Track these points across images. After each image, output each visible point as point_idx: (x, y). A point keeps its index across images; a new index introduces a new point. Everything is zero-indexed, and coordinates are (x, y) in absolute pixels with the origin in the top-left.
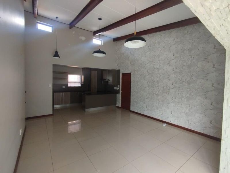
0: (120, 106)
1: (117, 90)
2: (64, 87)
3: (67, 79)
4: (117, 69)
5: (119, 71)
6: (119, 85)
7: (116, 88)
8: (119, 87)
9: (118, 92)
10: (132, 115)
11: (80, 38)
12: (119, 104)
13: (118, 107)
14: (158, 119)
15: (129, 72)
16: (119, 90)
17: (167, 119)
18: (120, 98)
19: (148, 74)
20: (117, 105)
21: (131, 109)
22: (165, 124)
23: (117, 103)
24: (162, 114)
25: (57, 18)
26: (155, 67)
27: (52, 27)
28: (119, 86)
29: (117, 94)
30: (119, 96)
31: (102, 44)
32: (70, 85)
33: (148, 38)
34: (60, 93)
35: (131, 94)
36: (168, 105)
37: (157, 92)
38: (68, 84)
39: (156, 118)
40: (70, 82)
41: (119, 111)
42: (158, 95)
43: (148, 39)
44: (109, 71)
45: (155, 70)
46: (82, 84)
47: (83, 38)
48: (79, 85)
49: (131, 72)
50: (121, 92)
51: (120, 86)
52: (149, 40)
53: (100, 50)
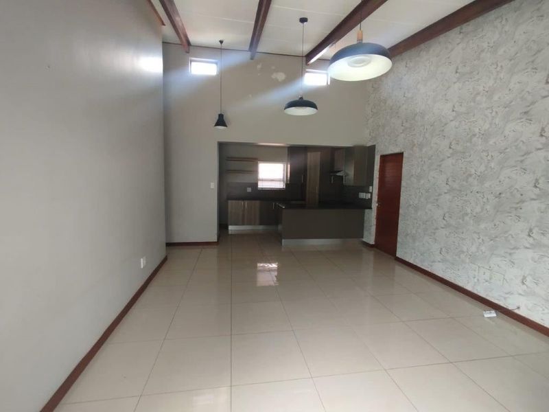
0: (372, 242)
1: (365, 199)
2: (249, 190)
3: (255, 172)
4: (368, 145)
5: (372, 149)
6: (371, 188)
7: (364, 194)
8: (372, 193)
9: (367, 204)
10: (400, 270)
11: (274, 76)
12: (370, 236)
13: (367, 245)
14: (475, 292)
15: (397, 150)
16: (370, 200)
17: (505, 298)
18: (374, 221)
19: (452, 154)
20: (364, 240)
21: (399, 254)
22: (493, 311)
23: (366, 233)
24: (488, 278)
25: (221, 42)
26: (477, 130)
27: (216, 63)
28: (371, 191)
29: (367, 211)
30: (371, 216)
31: (329, 83)
32: (261, 185)
33: (458, 41)
34: (240, 201)
35: (401, 211)
36: (510, 254)
37: (478, 209)
38: (257, 184)
39: (469, 288)
40: (262, 180)
41: (369, 256)
42: (477, 219)
43: (458, 44)
44: (348, 152)
45: (475, 139)
46: (287, 185)
47: (281, 76)
48: (281, 185)
49: (403, 150)
50: (375, 205)
51: (375, 189)
52: (461, 46)
53: (302, 98)
